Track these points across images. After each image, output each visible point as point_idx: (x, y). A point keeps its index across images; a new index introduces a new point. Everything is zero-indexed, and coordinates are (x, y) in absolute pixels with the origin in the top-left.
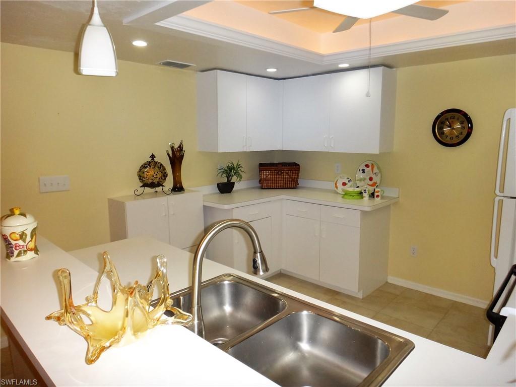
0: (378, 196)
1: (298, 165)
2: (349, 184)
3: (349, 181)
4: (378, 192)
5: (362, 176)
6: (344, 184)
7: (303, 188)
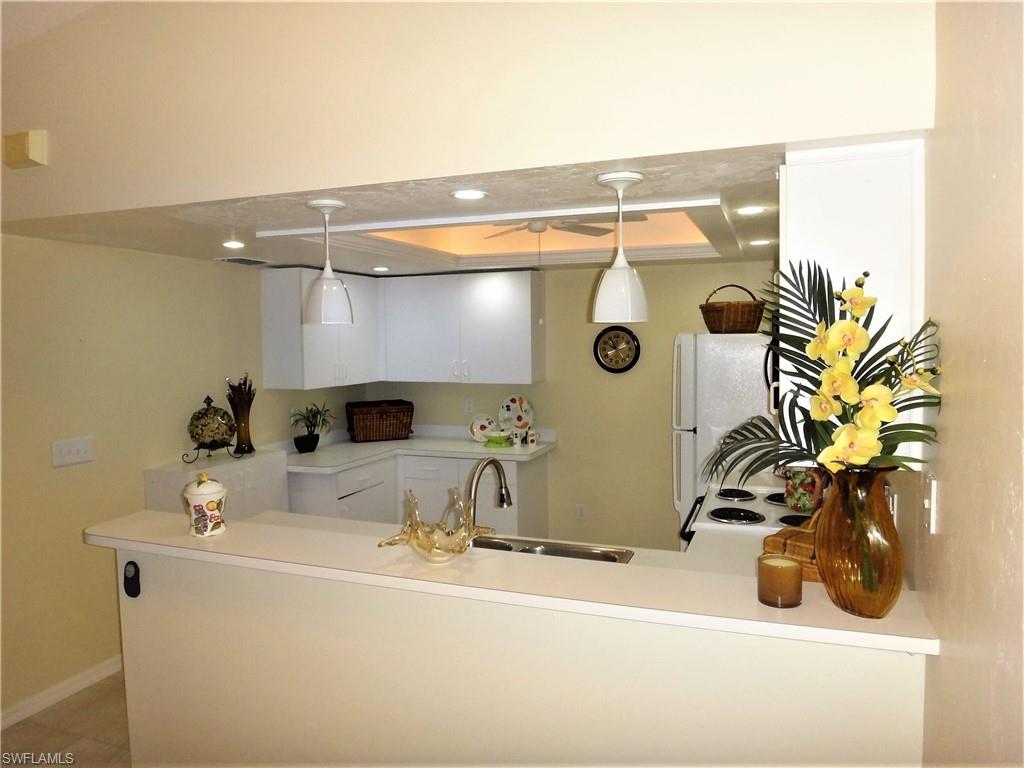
0: (532, 441)
1: (411, 404)
2: (490, 427)
3: (490, 423)
4: (533, 435)
5: (507, 414)
6: (483, 427)
7: (419, 437)
